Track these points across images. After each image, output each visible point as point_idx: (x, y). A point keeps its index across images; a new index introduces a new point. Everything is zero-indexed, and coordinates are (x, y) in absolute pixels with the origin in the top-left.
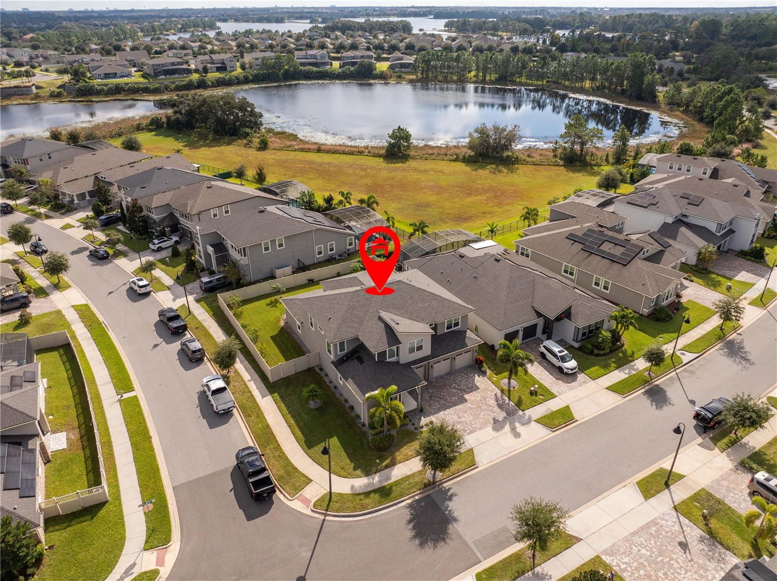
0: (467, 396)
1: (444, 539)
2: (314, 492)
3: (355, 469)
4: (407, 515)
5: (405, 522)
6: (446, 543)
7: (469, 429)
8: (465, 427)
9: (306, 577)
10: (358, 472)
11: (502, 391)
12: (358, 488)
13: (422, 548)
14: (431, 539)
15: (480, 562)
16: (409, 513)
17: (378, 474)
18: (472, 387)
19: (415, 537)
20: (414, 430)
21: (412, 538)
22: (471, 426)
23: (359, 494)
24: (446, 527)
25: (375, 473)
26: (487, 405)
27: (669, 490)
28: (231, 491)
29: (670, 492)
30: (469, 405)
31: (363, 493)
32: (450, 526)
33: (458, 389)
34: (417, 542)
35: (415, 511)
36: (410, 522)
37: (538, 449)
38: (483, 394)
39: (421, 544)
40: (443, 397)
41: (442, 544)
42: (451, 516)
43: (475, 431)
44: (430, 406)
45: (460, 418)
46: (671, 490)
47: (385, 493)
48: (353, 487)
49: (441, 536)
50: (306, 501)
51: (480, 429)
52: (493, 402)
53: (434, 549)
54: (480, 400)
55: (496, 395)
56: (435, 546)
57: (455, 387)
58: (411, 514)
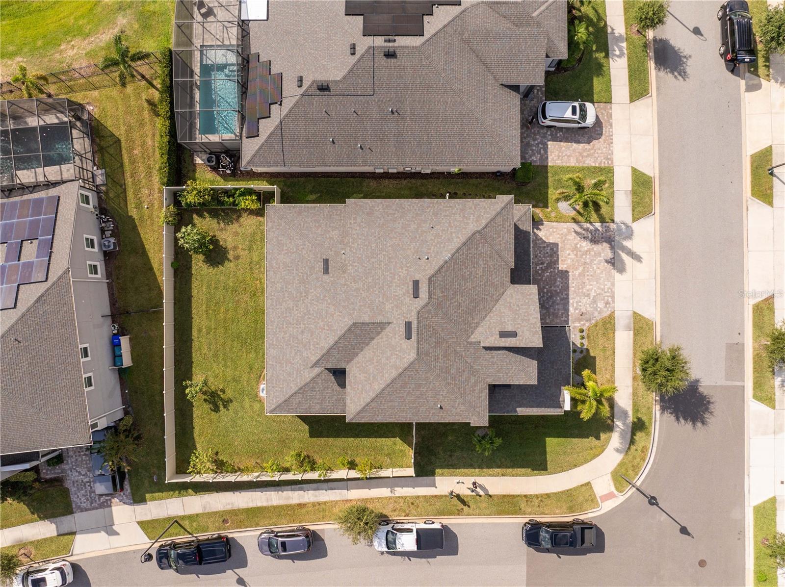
0: (562, 266)
1: (709, 402)
2: (603, 485)
3: (598, 438)
4: (670, 418)
5: (676, 423)
6: (713, 403)
7: (608, 296)
8: (604, 299)
9: (683, 525)
10: (603, 436)
11: (575, 221)
12: (621, 446)
13: (706, 425)
14: (703, 412)
15: (744, 387)
16: (670, 415)
17: (615, 420)
18: (552, 249)
19: (694, 423)
20: (582, 355)
21: (694, 426)
22: (605, 292)
23: (629, 448)
24: (699, 393)
25: (613, 421)
26: (586, 254)
27: (775, 176)
28: (560, 557)
29: (778, 178)
30: (577, 273)
31: (630, 445)
32: (701, 389)
33: (547, 268)
34: (699, 424)
35: (670, 408)
36: (678, 419)
37: (667, 247)
38: (568, 246)
39: (703, 423)
40: (551, 293)
41: (711, 406)
42: (692, 382)
43: (613, 293)
44: (556, 316)
45: (588, 295)
46: (776, 174)
47: (639, 426)
48: (617, 450)
49: (705, 402)
50: (609, 496)
51: (613, 284)
52: (585, 245)
53: (713, 415)
54: (576, 255)
55: (576, 232)
56: (711, 413)
57: (543, 270)
58: (671, 413)
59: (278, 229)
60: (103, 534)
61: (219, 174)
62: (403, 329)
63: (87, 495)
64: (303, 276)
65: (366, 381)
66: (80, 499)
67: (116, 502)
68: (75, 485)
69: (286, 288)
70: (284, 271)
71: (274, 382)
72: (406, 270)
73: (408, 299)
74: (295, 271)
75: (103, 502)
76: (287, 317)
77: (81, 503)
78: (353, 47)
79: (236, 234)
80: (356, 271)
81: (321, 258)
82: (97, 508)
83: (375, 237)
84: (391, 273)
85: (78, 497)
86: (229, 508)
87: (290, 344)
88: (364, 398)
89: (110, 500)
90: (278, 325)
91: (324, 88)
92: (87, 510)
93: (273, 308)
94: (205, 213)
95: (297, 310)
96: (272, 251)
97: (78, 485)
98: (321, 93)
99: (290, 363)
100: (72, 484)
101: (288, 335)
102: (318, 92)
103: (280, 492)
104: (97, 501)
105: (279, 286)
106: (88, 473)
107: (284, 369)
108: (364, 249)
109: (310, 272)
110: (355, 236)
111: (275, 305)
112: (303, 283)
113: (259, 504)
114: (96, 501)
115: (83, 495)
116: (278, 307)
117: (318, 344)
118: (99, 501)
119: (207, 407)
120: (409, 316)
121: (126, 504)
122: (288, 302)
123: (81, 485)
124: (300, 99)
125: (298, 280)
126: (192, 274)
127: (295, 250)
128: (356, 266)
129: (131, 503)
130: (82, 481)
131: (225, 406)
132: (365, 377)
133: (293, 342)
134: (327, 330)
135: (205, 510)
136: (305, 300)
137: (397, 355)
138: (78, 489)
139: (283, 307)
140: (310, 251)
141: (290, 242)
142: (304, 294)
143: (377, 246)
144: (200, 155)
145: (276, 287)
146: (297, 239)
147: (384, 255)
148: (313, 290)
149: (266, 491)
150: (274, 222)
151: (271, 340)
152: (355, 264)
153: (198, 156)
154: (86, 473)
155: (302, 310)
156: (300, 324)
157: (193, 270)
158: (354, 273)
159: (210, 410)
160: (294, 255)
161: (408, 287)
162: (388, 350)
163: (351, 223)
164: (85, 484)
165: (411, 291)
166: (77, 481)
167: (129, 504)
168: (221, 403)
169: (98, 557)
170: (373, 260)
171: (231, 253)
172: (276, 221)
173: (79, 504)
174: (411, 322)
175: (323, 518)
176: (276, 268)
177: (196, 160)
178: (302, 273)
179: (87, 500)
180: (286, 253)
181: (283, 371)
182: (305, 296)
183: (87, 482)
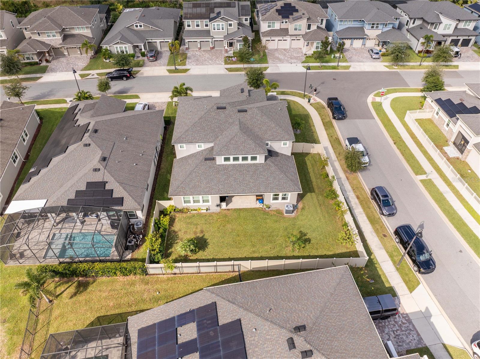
59: (185, 188)
60: (432, 320)
61: (142, 245)
62: (242, 113)
63: (405, 334)
64: (215, 172)
65: (271, 131)
66: (412, 340)
67: (401, 309)
68: (401, 344)
69: (222, 182)
70: (211, 183)
71: (281, 187)
72: (212, 113)
73: (227, 111)
74: (212, 177)
75: (406, 320)
76: (240, 181)
77: (415, 339)
78: (86, 145)
79: (185, 232)
80: (212, 137)
81: (204, 162)
82: (413, 326)
83: (194, 128)
84: (213, 120)
85: (410, 342)
86: (374, 234)
87: (256, 179)
88: (281, 131)
89: (401, 314)
90: (245, 187)
91: (104, 159)
92: (419, 335)
93: (235, 190)
94: (169, 252)
95: (235, 175)
96: (198, 191)
97: (400, 342)
98: (107, 161)
99: (268, 178)
100: (402, 347)
101: (250, 180)
102: (106, 162)
103: (354, 208)
104: (407, 325)
105: (220, 187)
106: (386, 332)
107: (272, 182)
108: (200, 133)
109: (212, 168)
110: (193, 138)
111: (233, 189)
112: (219, 172)
113: (366, 218)
114: (408, 327)
115: (407, 337)
116: (234, 187)
117: (253, 149)
118: (406, 323)
119: (308, 246)
120: (235, 111)
121: (400, 301)
122: (231, 181)
123: (398, 339)
124: (107, 170)
125: (217, 175)
126: (213, 258)
127: (199, 177)
128: (209, 137)
129: (398, 298)
130: (395, 337)
131: (305, 235)
132: (269, 131)
133: (255, 177)
134: (245, 144)
135: (382, 248)
136: (229, 171)
137: (255, 116)
138: (403, 342)
139: (234, 184)
140: (200, 168)
141: (194, 181)
142: (226, 171)
143: (199, 127)
144: (125, 256)
145: (222, 188)
146: (192, 176)
147: (204, 123)
148: (223, 153)
149: (356, 215)
150: (180, 191)
151: (255, 191)
152: (208, 138)
153: (126, 257)
154: (387, 334)
155: (235, 172)
156: (243, 173)
157: (209, 258)
158: (213, 138)
159: (310, 244)
160: (202, 178)
161: (220, 112)
162: (253, 120)
163: (185, 141)
164: (397, 335)
165: (223, 110)
166: (397, 342)
167: (399, 300)
168: (303, 237)
169: (454, 324)
170: (206, 128)
171: (198, 235)
172: (179, 190)
173: (416, 341)
174: (238, 110)
175: (362, 188)
176: (209, 188)
177: (128, 258)
178: (213, 173)
179: (409, 334)
180: (200, 183)
181: (273, 182)
182: (227, 170)
183: (394, 333)
